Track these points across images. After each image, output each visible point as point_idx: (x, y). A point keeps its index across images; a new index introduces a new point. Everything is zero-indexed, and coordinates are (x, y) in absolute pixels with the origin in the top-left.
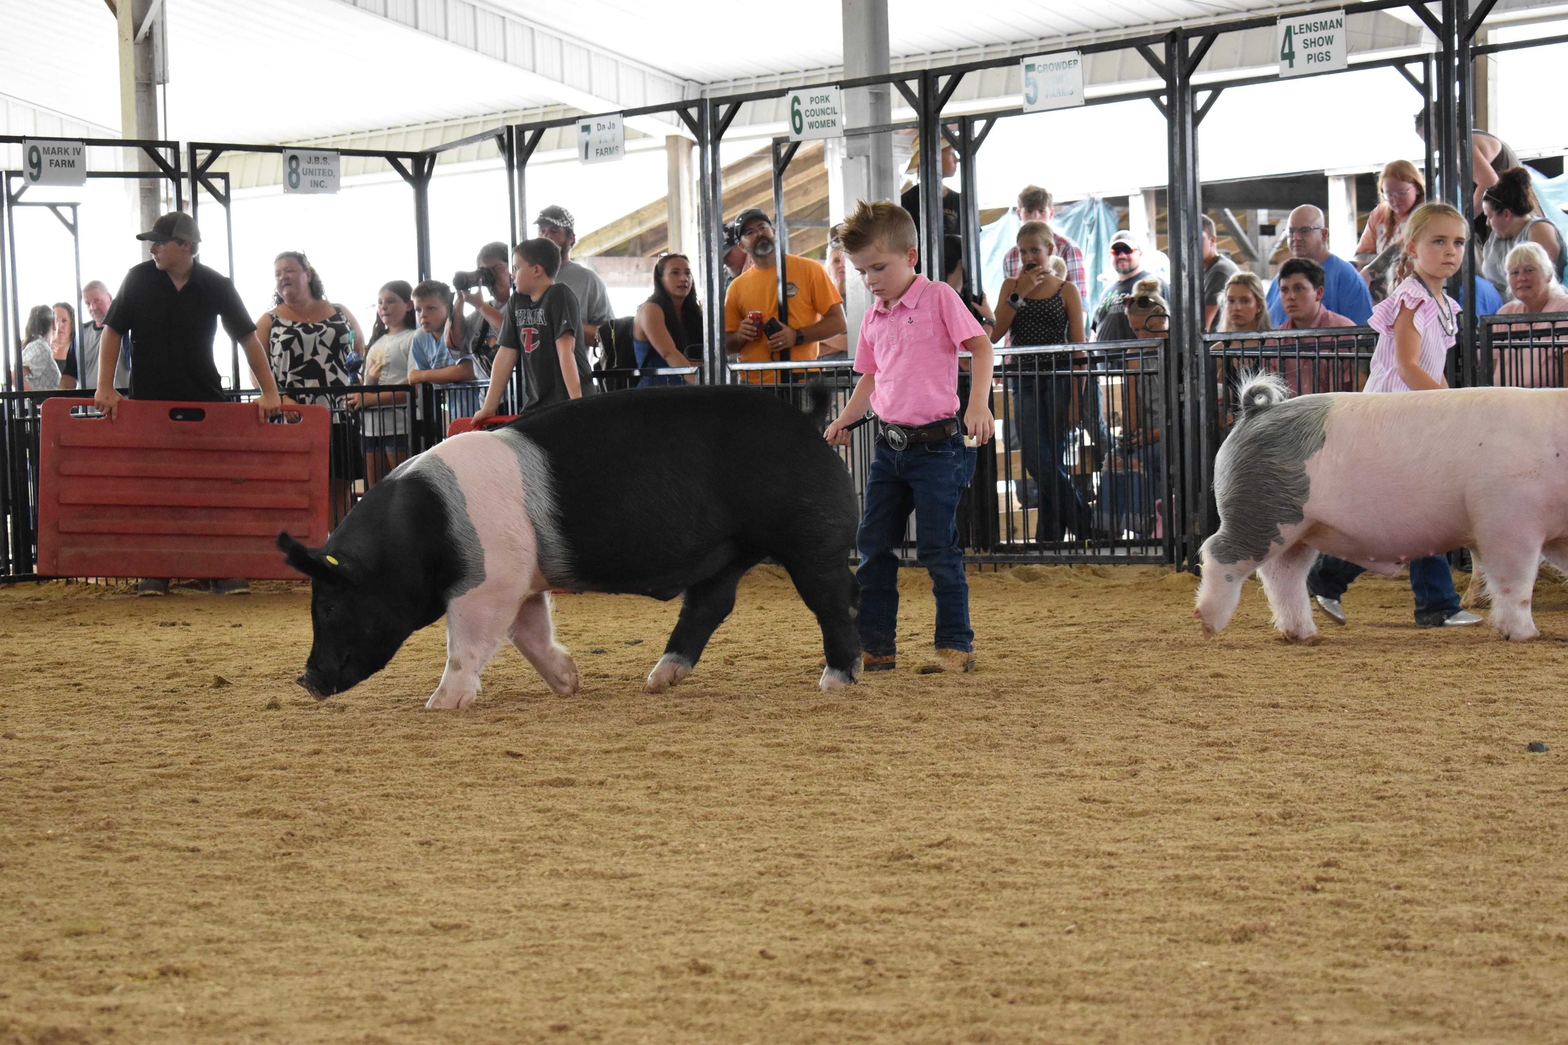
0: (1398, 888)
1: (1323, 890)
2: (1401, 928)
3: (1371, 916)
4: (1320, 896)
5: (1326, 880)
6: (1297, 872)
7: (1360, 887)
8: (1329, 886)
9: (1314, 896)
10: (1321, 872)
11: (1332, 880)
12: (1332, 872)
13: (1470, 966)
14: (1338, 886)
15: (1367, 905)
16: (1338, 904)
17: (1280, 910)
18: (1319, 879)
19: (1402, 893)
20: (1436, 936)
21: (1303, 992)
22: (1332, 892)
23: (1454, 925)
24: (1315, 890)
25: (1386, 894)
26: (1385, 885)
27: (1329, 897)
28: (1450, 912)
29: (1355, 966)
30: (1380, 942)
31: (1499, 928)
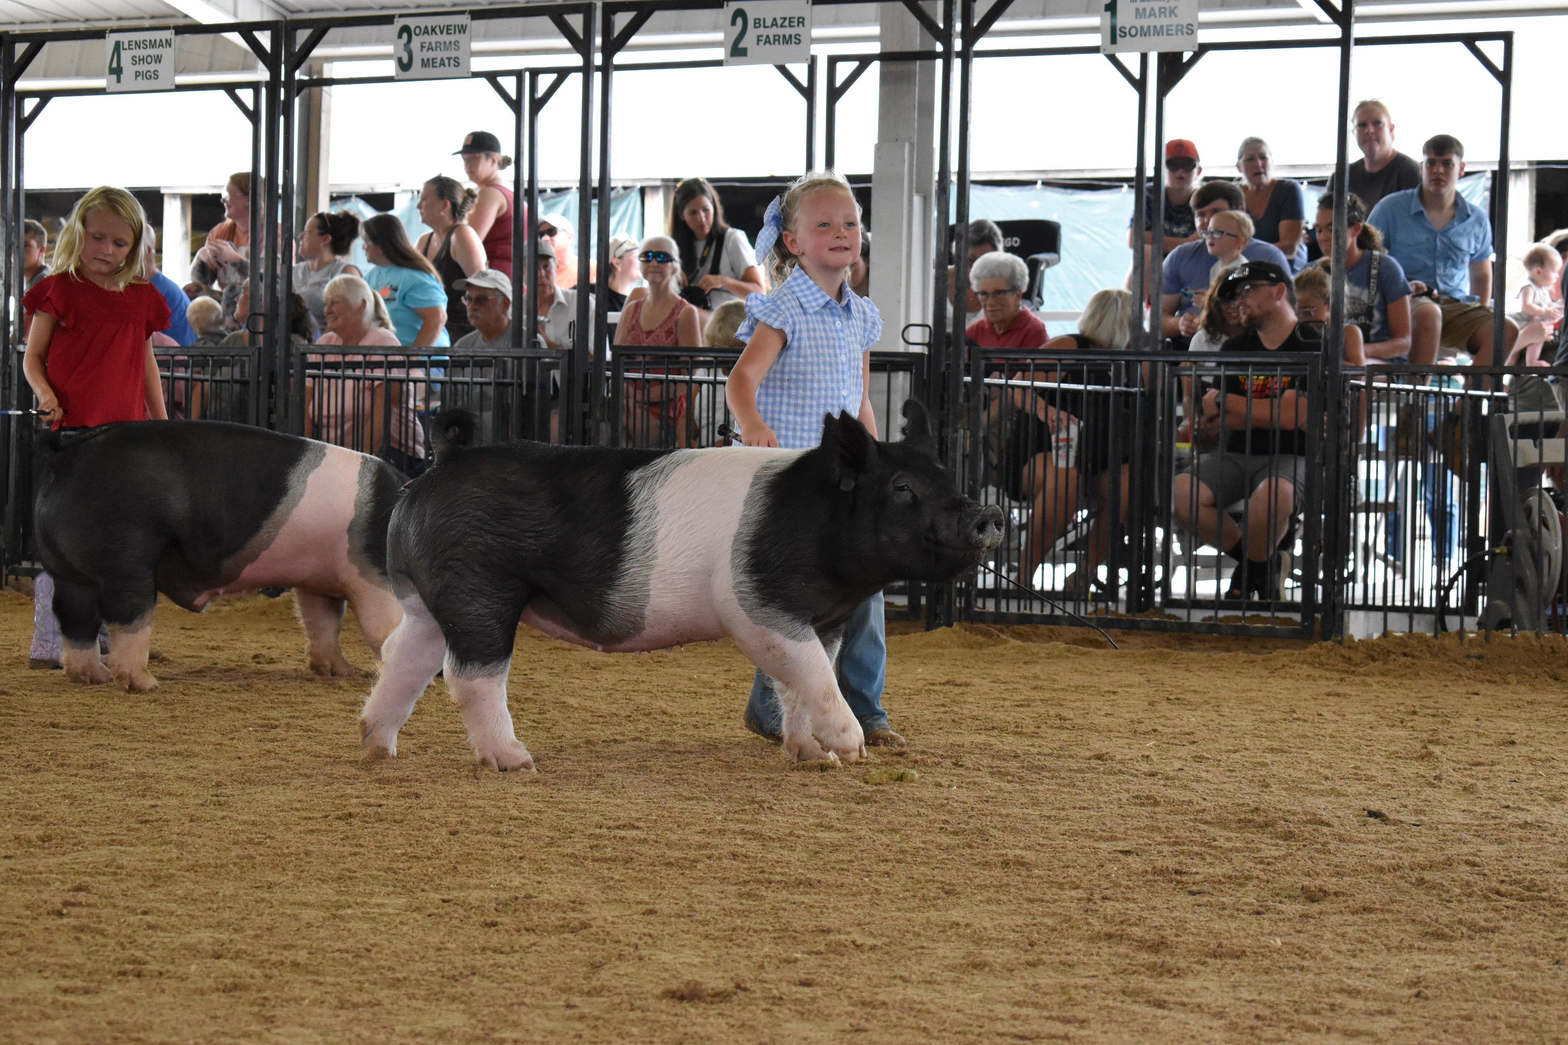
0: (145, 913)
1: (68, 915)
2: (139, 954)
3: (112, 942)
4: (65, 920)
5: (73, 905)
6: (45, 896)
7: (107, 912)
8: (75, 910)
9: (59, 921)
10: (69, 896)
11: (80, 904)
12: (81, 896)
13: (202, 993)
14: (84, 911)
15: (110, 930)
16: (81, 929)
17: (21, 935)
18: (66, 904)
19: (149, 918)
20: (173, 962)
21: (29, 1019)
22: (77, 917)
23: (193, 950)
24: (60, 914)
25: (132, 919)
26: (132, 911)
27: (74, 922)
28: (188, 939)
29: (87, 992)
30: (116, 969)
31: (238, 955)
